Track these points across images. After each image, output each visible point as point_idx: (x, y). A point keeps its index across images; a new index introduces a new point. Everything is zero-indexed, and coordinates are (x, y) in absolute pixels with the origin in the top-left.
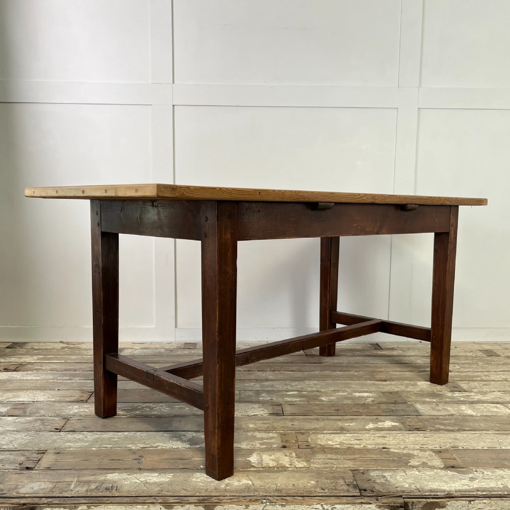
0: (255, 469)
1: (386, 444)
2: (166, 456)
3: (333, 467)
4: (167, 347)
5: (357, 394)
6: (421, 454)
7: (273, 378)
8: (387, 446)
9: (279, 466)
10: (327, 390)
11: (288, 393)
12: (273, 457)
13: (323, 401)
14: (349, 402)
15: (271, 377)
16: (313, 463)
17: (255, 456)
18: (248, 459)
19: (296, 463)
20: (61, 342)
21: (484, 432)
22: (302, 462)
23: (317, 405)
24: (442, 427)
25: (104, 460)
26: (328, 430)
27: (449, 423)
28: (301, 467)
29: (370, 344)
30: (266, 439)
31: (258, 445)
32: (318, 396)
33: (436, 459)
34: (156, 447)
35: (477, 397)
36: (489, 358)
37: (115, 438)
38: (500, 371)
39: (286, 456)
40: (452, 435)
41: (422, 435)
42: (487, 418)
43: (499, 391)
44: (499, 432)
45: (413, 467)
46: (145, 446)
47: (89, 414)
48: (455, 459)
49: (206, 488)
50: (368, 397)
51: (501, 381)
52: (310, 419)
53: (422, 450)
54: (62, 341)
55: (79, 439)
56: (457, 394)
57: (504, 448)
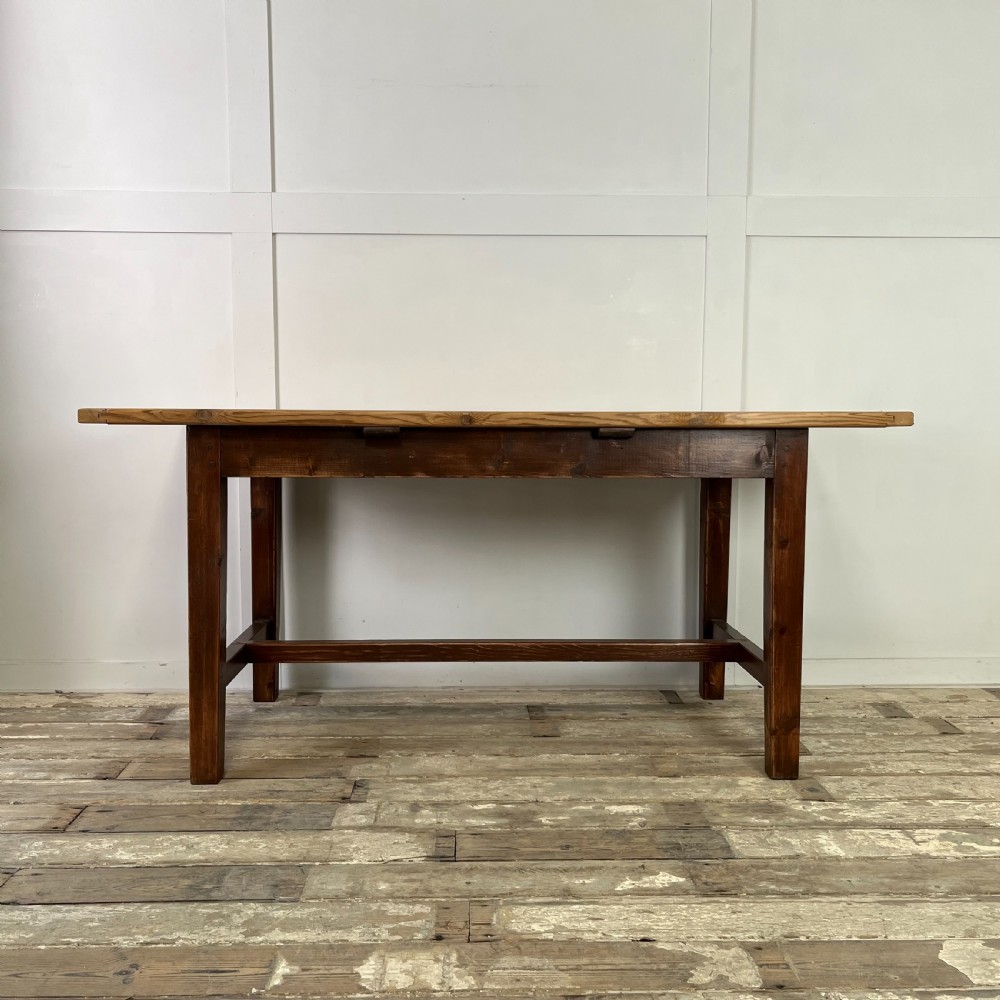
0: (365, 995)
1: (648, 930)
2: (186, 965)
3: (530, 990)
5: (614, 809)
6: (719, 954)
7: (455, 773)
8: (651, 936)
9: (416, 987)
10: (556, 798)
11: (476, 808)
12: (408, 965)
13: (542, 825)
14: (594, 826)
15: (449, 770)
16: (490, 980)
17: (372, 962)
18: (356, 969)
19: (455, 979)
20: (57, 692)
21: (857, 898)
22: (466, 977)
23: (529, 834)
24: (773, 887)
25: (56, 976)
26: (538, 896)
27: (788, 877)
28: (463, 991)
29: (661, 691)
30: (407, 919)
31: (385, 935)
32: (535, 813)
33: (747, 967)
34: (173, 942)
35: (853, 814)
36: (889, 723)
37: (92, 920)
38: (907, 752)
39: (437, 960)
40: (789, 906)
41: (727, 906)
42: (868, 864)
43: (900, 799)
44: (888, 898)
45: (696, 987)
46: (149, 940)
47: (59, 861)
48: (787, 967)
50: (635, 815)
51: (907, 774)
52: (507, 869)
53: (722, 945)
54: (59, 689)
55: (19, 923)
56: (815, 807)
57: (892, 937)
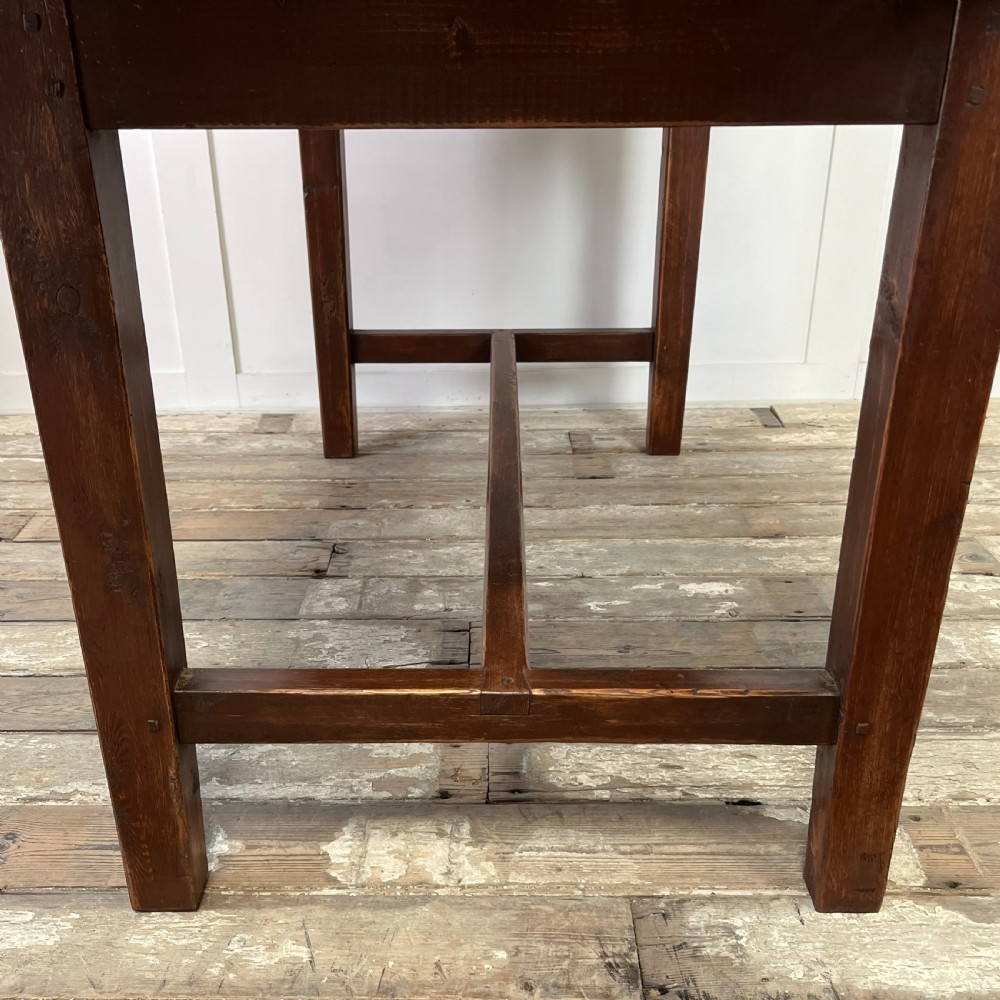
0: (335, 892)
1: (749, 786)
2: (82, 837)
3: (576, 885)
4: (215, 427)
5: (692, 588)
7: (470, 534)
8: (755, 796)
9: (410, 879)
10: (610, 571)
12: (399, 843)
13: (592, 614)
14: (664, 614)
15: (462, 529)
16: (519, 869)
17: (348, 836)
18: (324, 848)
19: (467, 866)
22: (483, 864)
23: (572, 627)
27: (951, 699)
28: (478, 886)
29: (752, 409)
30: (400, 763)
31: (367, 790)
32: (580, 596)
33: (900, 850)
34: (66, 798)
39: (441, 834)
46: (33, 795)
48: (962, 850)
49: (161, 977)
50: (723, 598)
56: (981, 585)
